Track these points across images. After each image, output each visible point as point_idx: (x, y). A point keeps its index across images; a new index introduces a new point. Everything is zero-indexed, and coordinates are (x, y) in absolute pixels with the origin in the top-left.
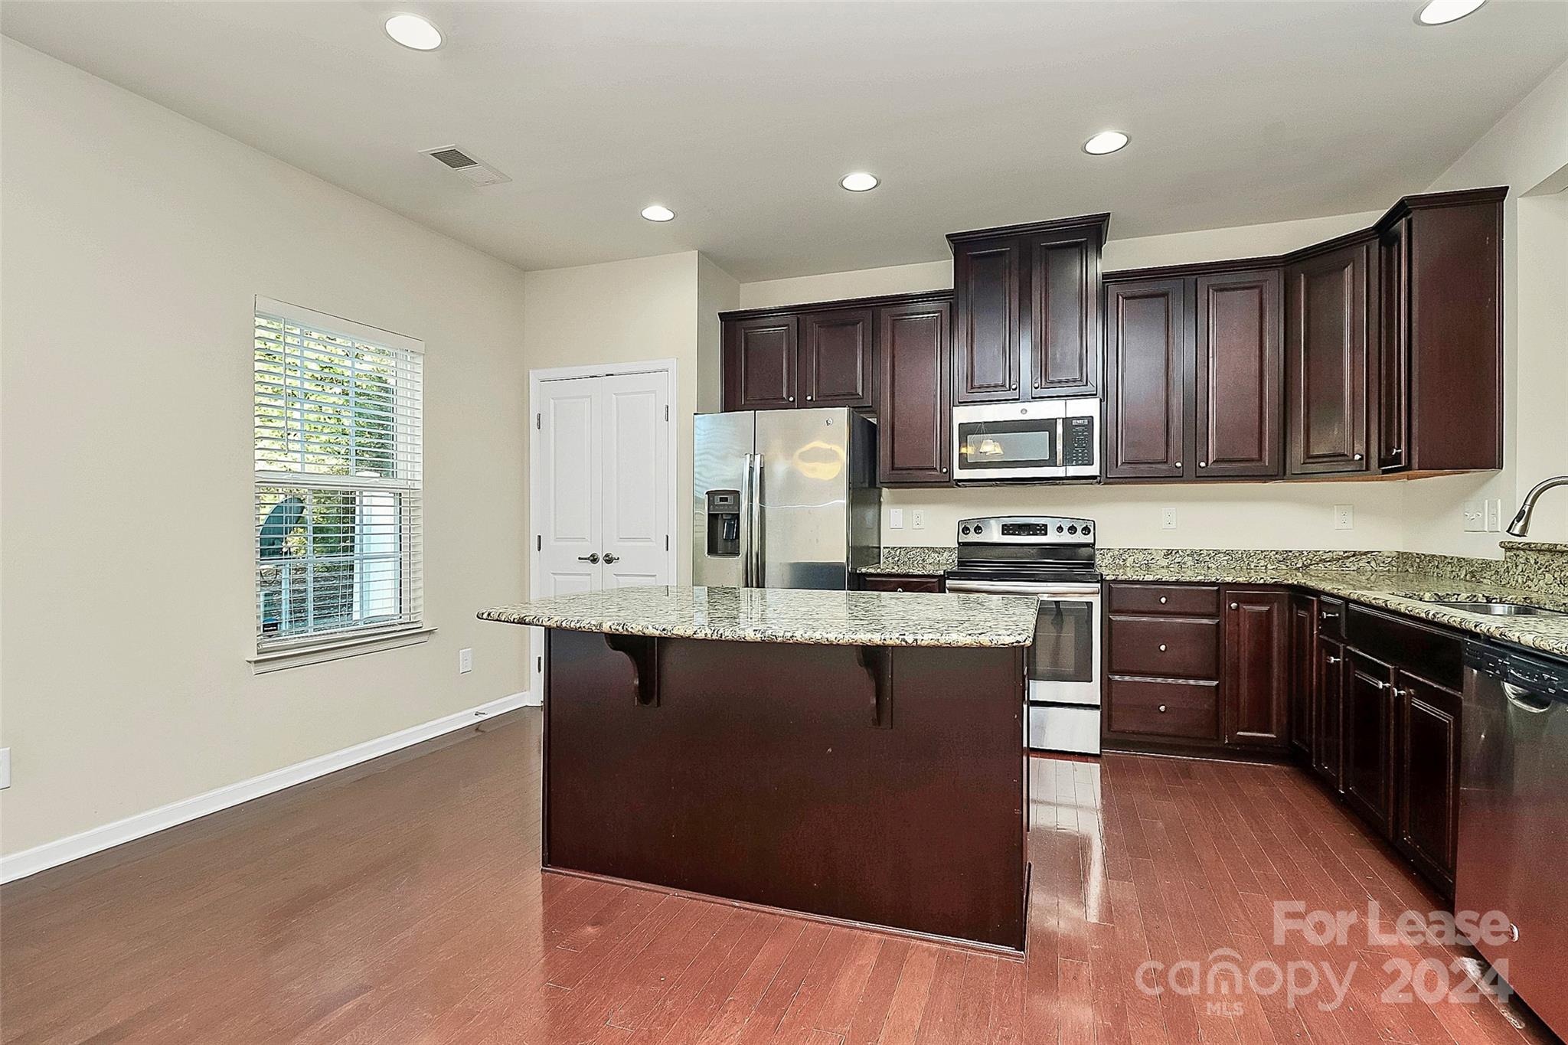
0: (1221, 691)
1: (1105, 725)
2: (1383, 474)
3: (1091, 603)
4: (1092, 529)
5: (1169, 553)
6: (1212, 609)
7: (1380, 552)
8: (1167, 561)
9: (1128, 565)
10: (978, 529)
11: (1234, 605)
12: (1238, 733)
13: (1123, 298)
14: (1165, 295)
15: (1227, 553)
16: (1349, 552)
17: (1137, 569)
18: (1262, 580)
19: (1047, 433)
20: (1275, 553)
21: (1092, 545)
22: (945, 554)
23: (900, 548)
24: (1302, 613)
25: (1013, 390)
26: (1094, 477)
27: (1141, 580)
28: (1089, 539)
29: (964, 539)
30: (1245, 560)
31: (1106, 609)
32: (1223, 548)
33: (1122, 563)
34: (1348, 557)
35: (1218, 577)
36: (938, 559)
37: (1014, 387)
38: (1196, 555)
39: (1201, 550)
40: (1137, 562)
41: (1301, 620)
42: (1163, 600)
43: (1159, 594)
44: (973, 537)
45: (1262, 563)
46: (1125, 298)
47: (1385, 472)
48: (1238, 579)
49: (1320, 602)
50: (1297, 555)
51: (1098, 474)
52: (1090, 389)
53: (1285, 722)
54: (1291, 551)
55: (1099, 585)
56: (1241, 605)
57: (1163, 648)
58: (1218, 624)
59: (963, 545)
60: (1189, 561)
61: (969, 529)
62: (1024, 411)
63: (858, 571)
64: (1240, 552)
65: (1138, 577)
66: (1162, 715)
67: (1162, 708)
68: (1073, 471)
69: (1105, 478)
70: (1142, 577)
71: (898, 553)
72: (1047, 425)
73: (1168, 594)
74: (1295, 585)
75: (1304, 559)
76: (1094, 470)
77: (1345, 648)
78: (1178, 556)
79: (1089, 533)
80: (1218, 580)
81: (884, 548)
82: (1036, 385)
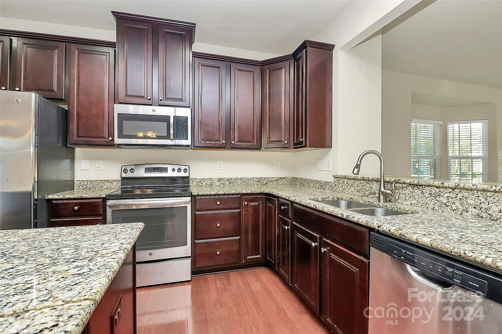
0: (241, 239)
1: (193, 265)
2: (294, 149)
3: (187, 206)
4: (188, 169)
5: (219, 180)
6: (237, 205)
7: (288, 177)
8: (219, 183)
9: (204, 185)
10: (132, 170)
11: (246, 203)
12: (248, 257)
13: (201, 65)
14: (218, 67)
15: (241, 179)
16: (279, 177)
17: (207, 187)
18: (256, 191)
19: (166, 123)
20: (257, 179)
21: (188, 178)
22: (114, 183)
23: (87, 181)
24: (270, 205)
25: (149, 99)
26: (188, 146)
27: (209, 194)
28: (187, 174)
29: (124, 175)
30: (247, 181)
31: (193, 209)
32: (239, 177)
33: (201, 185)
34: (279, 180)
35: (240, 191)
36: (110, 186)
37: (149, 98)
38: (230, 180)
39: (232, 178)
40: (207, 184)
41: (270, 208)
42: (218, 203)
43: (216, 200)
44: (129, 175)
45: (253, 183)
46: (202, 65)
47: (295, 148)
48: (247, 192)
49: (278, 200)
50: (264, 179)
51: (190, 144)
52: (186, 104)
53: (264, 250)
54: (262, 178)
55: (190, 198)
56: (248, 203)
57: (218, 225)
58: (240, 212)
59: (123, 179)
60: (227, 183)
61: (127, 170)
62: (154, 111)
63: (46, 198)
64: (245, 179)
65: (208, 193)
66: (218, 256)
67: (218, 253)
68: (178, 142)
69: (194, 147)
70: (210, 193)
71: (86, 184)
72: (166, 119)
73: (220, 200)
74: (268, 193)
75: (266, 180)
76: (188, 142)
77: (291, 222)
78: (223, 181)
79: (187, 172)
80: (240, 192)
81: (77, 181)
82: (161, 99)
